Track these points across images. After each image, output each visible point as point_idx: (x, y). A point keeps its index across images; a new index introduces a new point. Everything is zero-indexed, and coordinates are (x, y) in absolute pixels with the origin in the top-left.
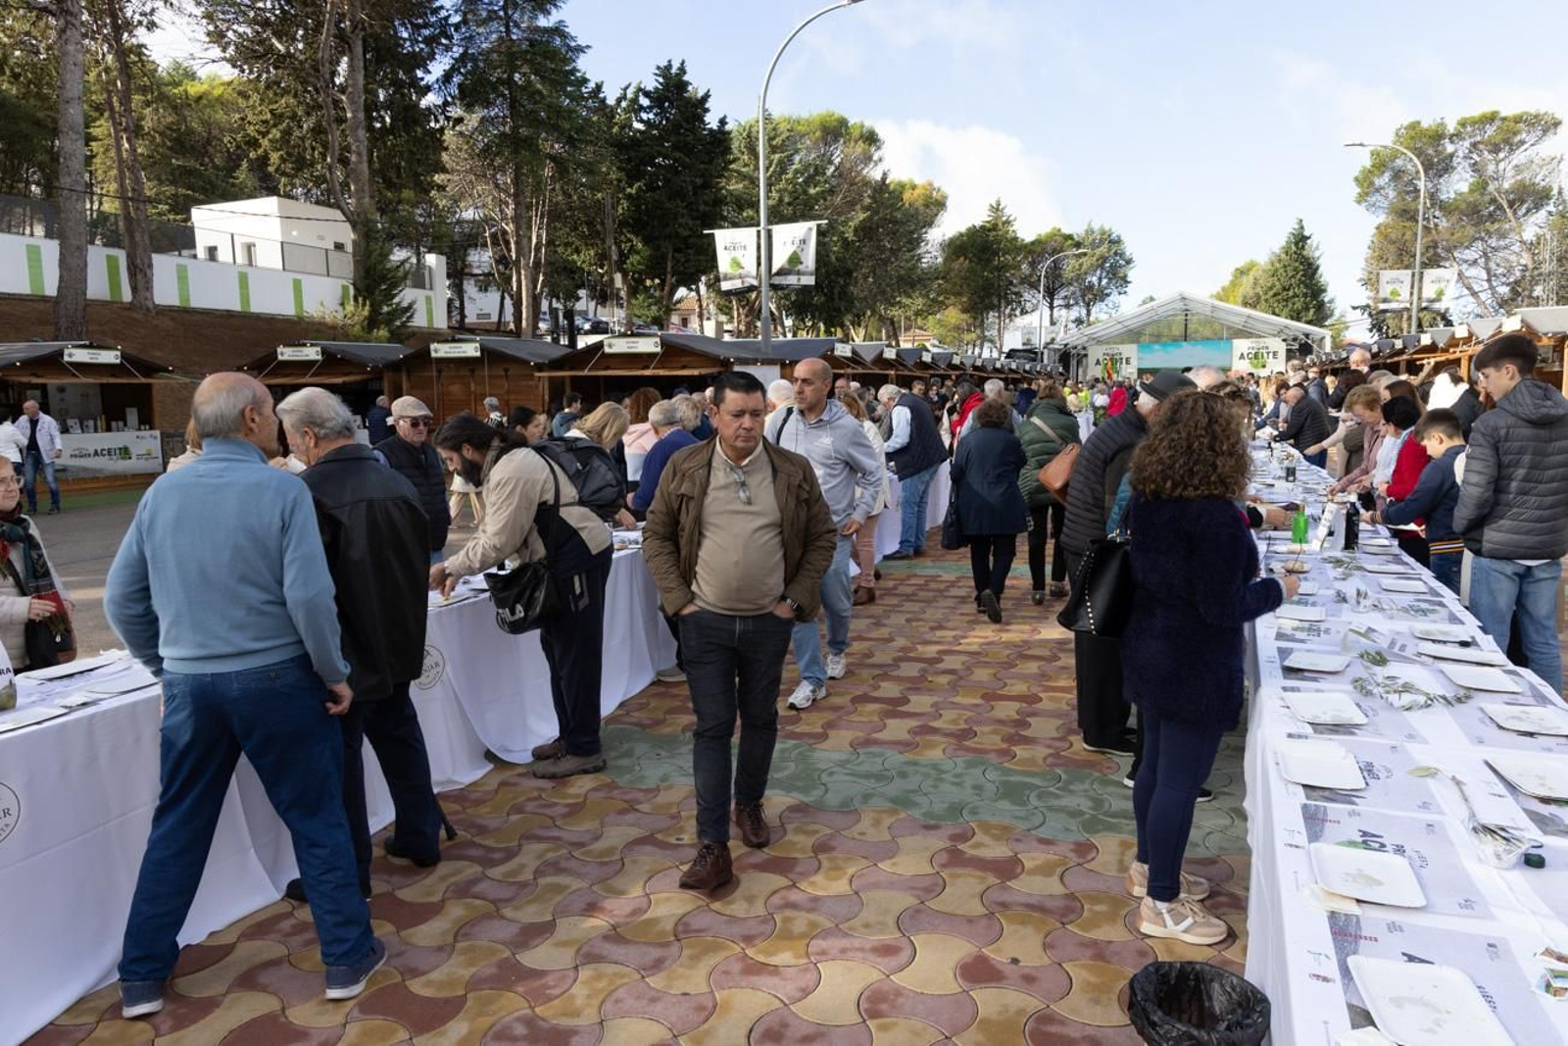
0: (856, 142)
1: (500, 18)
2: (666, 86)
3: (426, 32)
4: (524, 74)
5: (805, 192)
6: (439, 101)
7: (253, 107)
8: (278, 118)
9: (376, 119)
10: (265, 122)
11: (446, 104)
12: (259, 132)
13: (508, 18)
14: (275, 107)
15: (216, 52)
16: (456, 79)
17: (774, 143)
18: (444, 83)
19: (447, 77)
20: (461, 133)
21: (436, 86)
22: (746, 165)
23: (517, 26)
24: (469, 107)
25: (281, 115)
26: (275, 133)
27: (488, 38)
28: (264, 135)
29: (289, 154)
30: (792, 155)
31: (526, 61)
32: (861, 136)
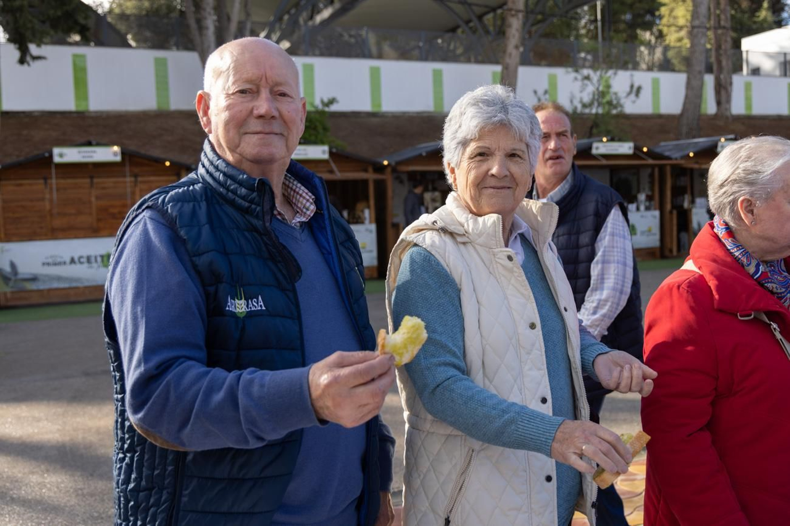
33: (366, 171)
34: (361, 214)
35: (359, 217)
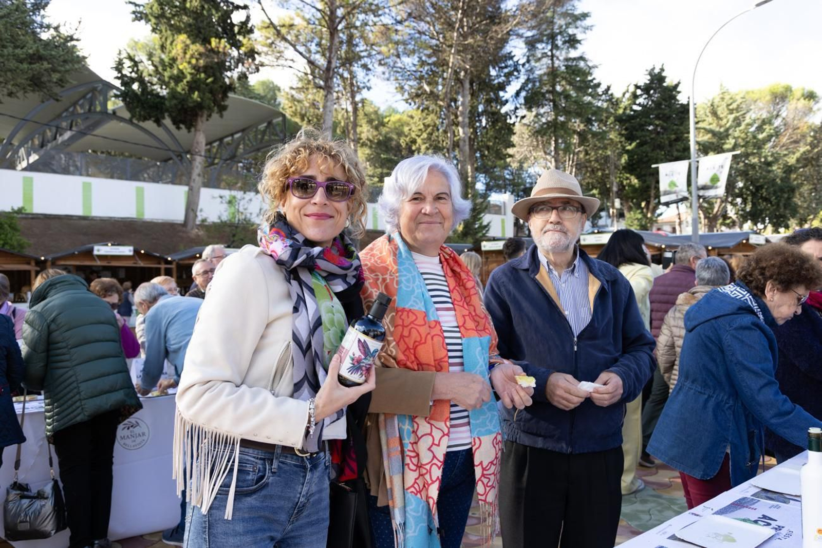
0: (798, 100)
1: (548, 56)
2: (652, 81)
3: (506, 70)
4: (563, 86)
5: (755, 137)
6: (513, 108)
7: (415, 123)
8: (426, 126)
9: (477, 121)
10: (420, 130)
11: (516, 108)
12: (417, 135)
13: (553, 56)
14: (426, 121)
15: (399, 96)
16: (523, 94)
17: (731, 107)
18: (516, 97)
19: (518, 94)
20: (525, 124)
21: (511, 99)
22: (710, 124)
23: (558, 58)
24: (529, 109)
25: (429, 126)
26: (425, 135)
27: (541, 68)
28: (419, 136)
29: (431, 145)
30: (745, 114)
31: (564, 78)
32: (803, 95)
33: (29, 263)
34: (24, 296)
35: (23, 298)
